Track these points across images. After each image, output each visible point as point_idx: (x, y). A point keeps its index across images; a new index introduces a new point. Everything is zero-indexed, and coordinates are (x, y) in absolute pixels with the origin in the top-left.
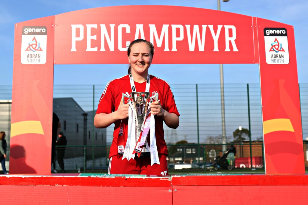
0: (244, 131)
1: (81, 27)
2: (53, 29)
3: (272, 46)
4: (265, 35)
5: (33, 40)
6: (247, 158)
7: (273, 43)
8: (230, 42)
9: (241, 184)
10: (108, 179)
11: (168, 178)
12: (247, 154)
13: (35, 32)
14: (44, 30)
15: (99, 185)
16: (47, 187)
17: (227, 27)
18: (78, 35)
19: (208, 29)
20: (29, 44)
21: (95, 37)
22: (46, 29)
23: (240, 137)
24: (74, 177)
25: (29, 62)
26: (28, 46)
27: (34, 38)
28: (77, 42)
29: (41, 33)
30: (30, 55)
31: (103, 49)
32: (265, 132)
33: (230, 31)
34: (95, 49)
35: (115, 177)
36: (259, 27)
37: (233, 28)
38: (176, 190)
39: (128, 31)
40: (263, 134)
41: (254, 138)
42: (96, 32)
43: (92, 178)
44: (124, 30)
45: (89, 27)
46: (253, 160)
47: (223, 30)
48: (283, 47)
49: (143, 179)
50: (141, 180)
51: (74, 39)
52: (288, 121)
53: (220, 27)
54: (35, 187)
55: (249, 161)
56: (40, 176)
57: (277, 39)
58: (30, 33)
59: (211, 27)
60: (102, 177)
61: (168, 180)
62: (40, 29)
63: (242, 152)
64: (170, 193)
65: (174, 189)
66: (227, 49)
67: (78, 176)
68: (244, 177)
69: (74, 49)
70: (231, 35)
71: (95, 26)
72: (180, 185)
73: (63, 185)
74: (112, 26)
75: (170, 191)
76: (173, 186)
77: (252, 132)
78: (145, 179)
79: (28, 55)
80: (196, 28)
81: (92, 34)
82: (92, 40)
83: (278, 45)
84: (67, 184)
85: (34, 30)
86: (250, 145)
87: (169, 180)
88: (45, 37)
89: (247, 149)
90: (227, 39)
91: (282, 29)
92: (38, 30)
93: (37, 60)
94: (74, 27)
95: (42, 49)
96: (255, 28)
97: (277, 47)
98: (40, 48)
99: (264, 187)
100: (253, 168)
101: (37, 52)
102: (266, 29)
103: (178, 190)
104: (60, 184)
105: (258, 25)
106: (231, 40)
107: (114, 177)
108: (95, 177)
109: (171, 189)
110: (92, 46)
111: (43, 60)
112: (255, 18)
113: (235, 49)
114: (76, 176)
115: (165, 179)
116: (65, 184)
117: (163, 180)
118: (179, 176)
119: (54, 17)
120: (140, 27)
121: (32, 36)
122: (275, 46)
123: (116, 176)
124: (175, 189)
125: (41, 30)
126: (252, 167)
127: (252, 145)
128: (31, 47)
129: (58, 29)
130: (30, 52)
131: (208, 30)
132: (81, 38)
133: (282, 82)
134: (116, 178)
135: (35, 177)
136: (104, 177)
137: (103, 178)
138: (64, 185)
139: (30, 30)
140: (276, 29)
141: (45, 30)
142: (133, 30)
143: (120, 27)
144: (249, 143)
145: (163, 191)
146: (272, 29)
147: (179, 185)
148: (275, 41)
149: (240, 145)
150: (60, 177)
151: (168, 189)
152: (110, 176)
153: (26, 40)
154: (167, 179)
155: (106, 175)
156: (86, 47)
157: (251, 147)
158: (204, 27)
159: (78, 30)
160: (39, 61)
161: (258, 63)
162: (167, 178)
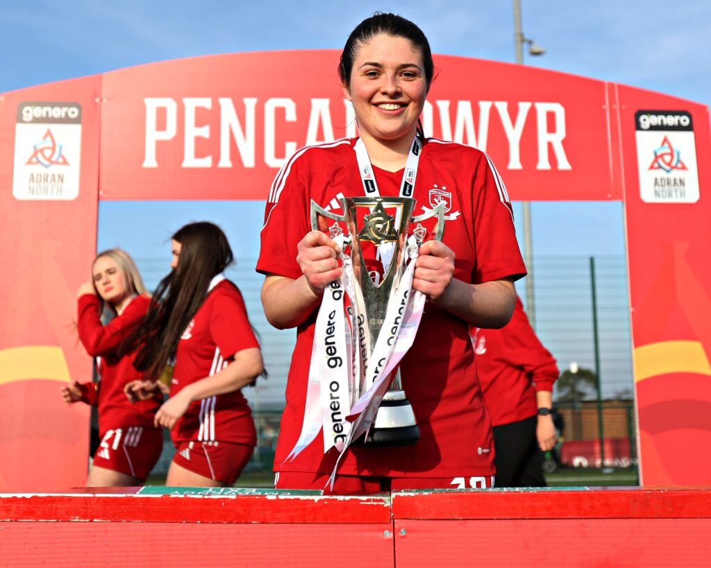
0: (582, 374)
1: (170, 105)
2: (96, 109)
3: (657, 157)
4: (638, 127)
5: (45, 137)
6: (591, 443)
7: (659, 149)
8: (550, 146)
9: (582, 514)
10: (219, 501)
11: (382, 498)
12: (591, 432)
13: (50, 115)
14: (73, 112)
15: (192, 519)
16: (49, 524)
17: (542, 108)
18: (161, 125)
19: (494, 112)
20: (35, 148)
21: (205, 132)
22: (79, 108)
23: (573, 391)
24: (124, 495)
25: (33, 192)
26: (31, 152)
27: (49, 133)
28: (160, 145)
29: (66, 120)
30: (37, 175)
31: (225, 162)
32: (638, 376)
33: (551, 117)
34: (207, 162)
35: (238, 496)
36: (624, 107)
37: (559, 110)
38: (403, 533)
39: (291, 116)
40: (632, 380)
41: (608, 391)
42: (210, 118)
43: (173, 498)
44: (280, 112)
45: (191, 104)
46: (607, 448)
47: (532, 114)
48: (682, 158)
49: (313, 500)
50: (309, 506)
51: (152, 136)
52: (696, 347)
53: (524, 107)
54: (15, 525)
55: (597, 448)
56: (28, 496)
57: (670, 139)
58: (36, 120)
59: (502, 107)
60: (201, 497)
61: (381, 503)
62: (65, 109)
63: (578, 427)
64: (388, 540)
65: (399, 530)
66: (543, 164)
67: (135, 493)
68: (590, 496)
69: (150, 161)
70: (551, 128)
71: (207, 103)
72: (415, 519)
73: (91, 521)
74: (250, 103)
75: (388, 535)
76: (395, 521)
77: (603, 377)
78: (320, 500)
79: (32, 175)
80: (464, 107)
81: (199, 123)
82: (199, 140)
83: (672, 154)
84: (104, 516)
85: (47, 113)
86: (600, 409)
87: (385, 506)
88: (76, 129)
89: (590, 418)
90: (543, 137)
91: (681, 113)
92: (57, 112)
93: (55, 189)
94: (152, 104)
95: (69, 160)
96: (613, 112)
97: (667, 158)
98: (63, 158)
99: (644, 522)
100: (607, 467)
101: (56, 170)
102: (640, 113)
103: (408, 531)
104: (84, 517)
105: (621, 104)
106: (552, 140)
107: (234, 497)
108: (182, 496)
109: (389, 530)
110: (199, 154)
111: (70, 189)
112: (612, 86)
113: (564, 164)
114: (128, 495)
115: (374, 500)
116: (98, 518)
117: (369, 503)
118: (412, 494)
119: (100, 78)
120: (320, 107)
121: (43, 128)
122: (662, 156)
123: (240, 494)
124: (402, 530)
125: (67, 113)
126: (603, 466)
127: (605, 411)
128: (39, 155)
129: (109, 110)
130: (37, 169)
131: (494, 114)
132: (170, 133)
133: (680, 248)
134: (240, 501)
135: (15, 498)
136: (206, 497)
137: (204, 499)
138: (95, 520)
139: (39, 112)
140: (666, 113)
141: (76, 111)
142: (304, 113)
143: (271, 105)
144: (594, 405)
145: (367, 534)
146: (657, 113)
147: (412, 517)
148: (663, 144)
149: (574, 408)
150: (84, 498)
151: (384, 530)
152: (222, 494)
153: (27, 137)
154: (381, 501)
155: (214, 492)
156: (181, 157)
157: (600, 414)
158: (485, 106)
159: (161, 113)
160: (60, 191)
161: (620, 198)
162: (379, 498)
